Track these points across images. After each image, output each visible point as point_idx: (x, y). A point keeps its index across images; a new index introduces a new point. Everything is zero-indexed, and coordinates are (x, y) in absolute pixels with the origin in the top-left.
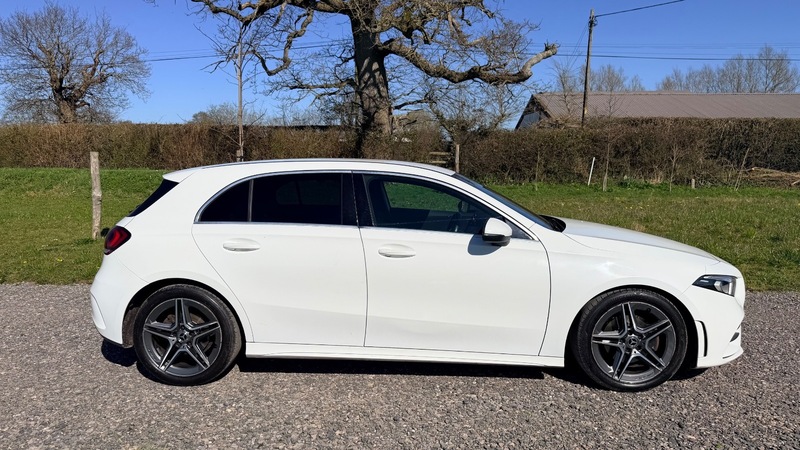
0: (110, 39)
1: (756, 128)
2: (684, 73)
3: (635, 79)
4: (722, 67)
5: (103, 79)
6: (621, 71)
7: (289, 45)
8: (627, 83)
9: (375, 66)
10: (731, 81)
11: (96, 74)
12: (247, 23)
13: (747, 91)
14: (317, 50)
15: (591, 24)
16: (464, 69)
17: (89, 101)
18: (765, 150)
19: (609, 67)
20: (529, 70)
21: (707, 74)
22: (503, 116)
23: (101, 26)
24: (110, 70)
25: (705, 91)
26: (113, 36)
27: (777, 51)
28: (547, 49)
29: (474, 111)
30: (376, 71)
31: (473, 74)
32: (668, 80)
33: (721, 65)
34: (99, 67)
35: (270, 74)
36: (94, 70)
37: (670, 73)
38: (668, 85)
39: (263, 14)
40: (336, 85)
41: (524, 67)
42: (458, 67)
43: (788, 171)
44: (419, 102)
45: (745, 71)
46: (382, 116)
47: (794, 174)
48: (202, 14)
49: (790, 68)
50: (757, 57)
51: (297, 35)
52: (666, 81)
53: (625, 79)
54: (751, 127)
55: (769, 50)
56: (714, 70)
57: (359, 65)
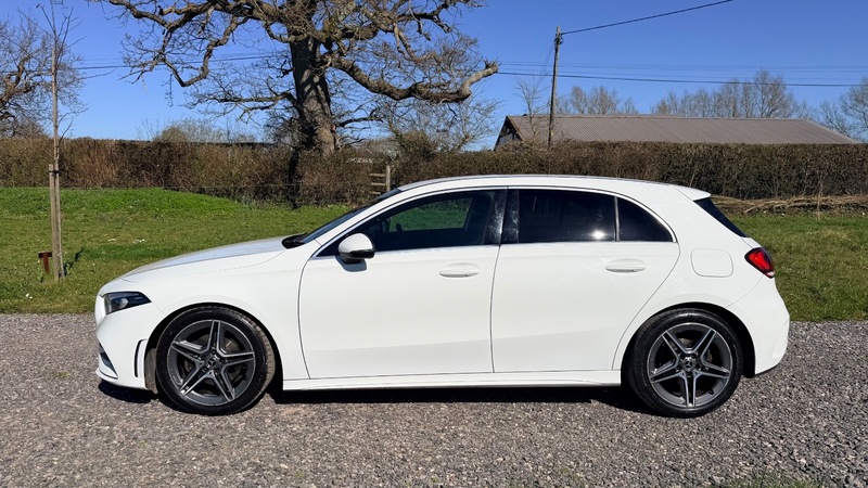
0: (37, 44)
1: (726, 153)
2: (680, 96)
3: (628, 102)
4: (718, 91)
5: (28, 89)
6: (614, 93)
7: (209, 53)
8: (619, 107)
9: (316, 79)
10: (727, 106)
11: (21, 83)
12: (172, 30)
13: (744, 117)
14: (254, 61)
15: (558, 41)
16: (406, 85)
17: (13, 112)
18: (735, 177)
19: (602, 89)
20: (467, 89)
21: (702, 98)
22: (467, 137)
23: (26, 29)
24: (37, 79)
25: (700, 116)
26: (41, 41)
27: (773, 75)
28: (487, 67)
29: (438, 131)
30: (318, 83)
31: (412, 91)
32: (663, 103)
33: (717, 88)
34: (24, 74)
35: (183, 84)
36: (18, 79)
37: (666, 96)
38: (663, 108)
39: (190, 20)
40: (270, 99)
41: (462, 86)
42: (400, 82)
43: (743, 198)
44: (365, 119)
45: (741, 95)
46: (325, 134)
47: (748, 202)
48: (123, 19)
49: (786, 92)
50: (753, 81)
51: (218, 43)
52: (661, 104)
53: (618, 102)
54: (721, 152)
55: (765, 75)
56: (710, 93)
57: (297, 77)
